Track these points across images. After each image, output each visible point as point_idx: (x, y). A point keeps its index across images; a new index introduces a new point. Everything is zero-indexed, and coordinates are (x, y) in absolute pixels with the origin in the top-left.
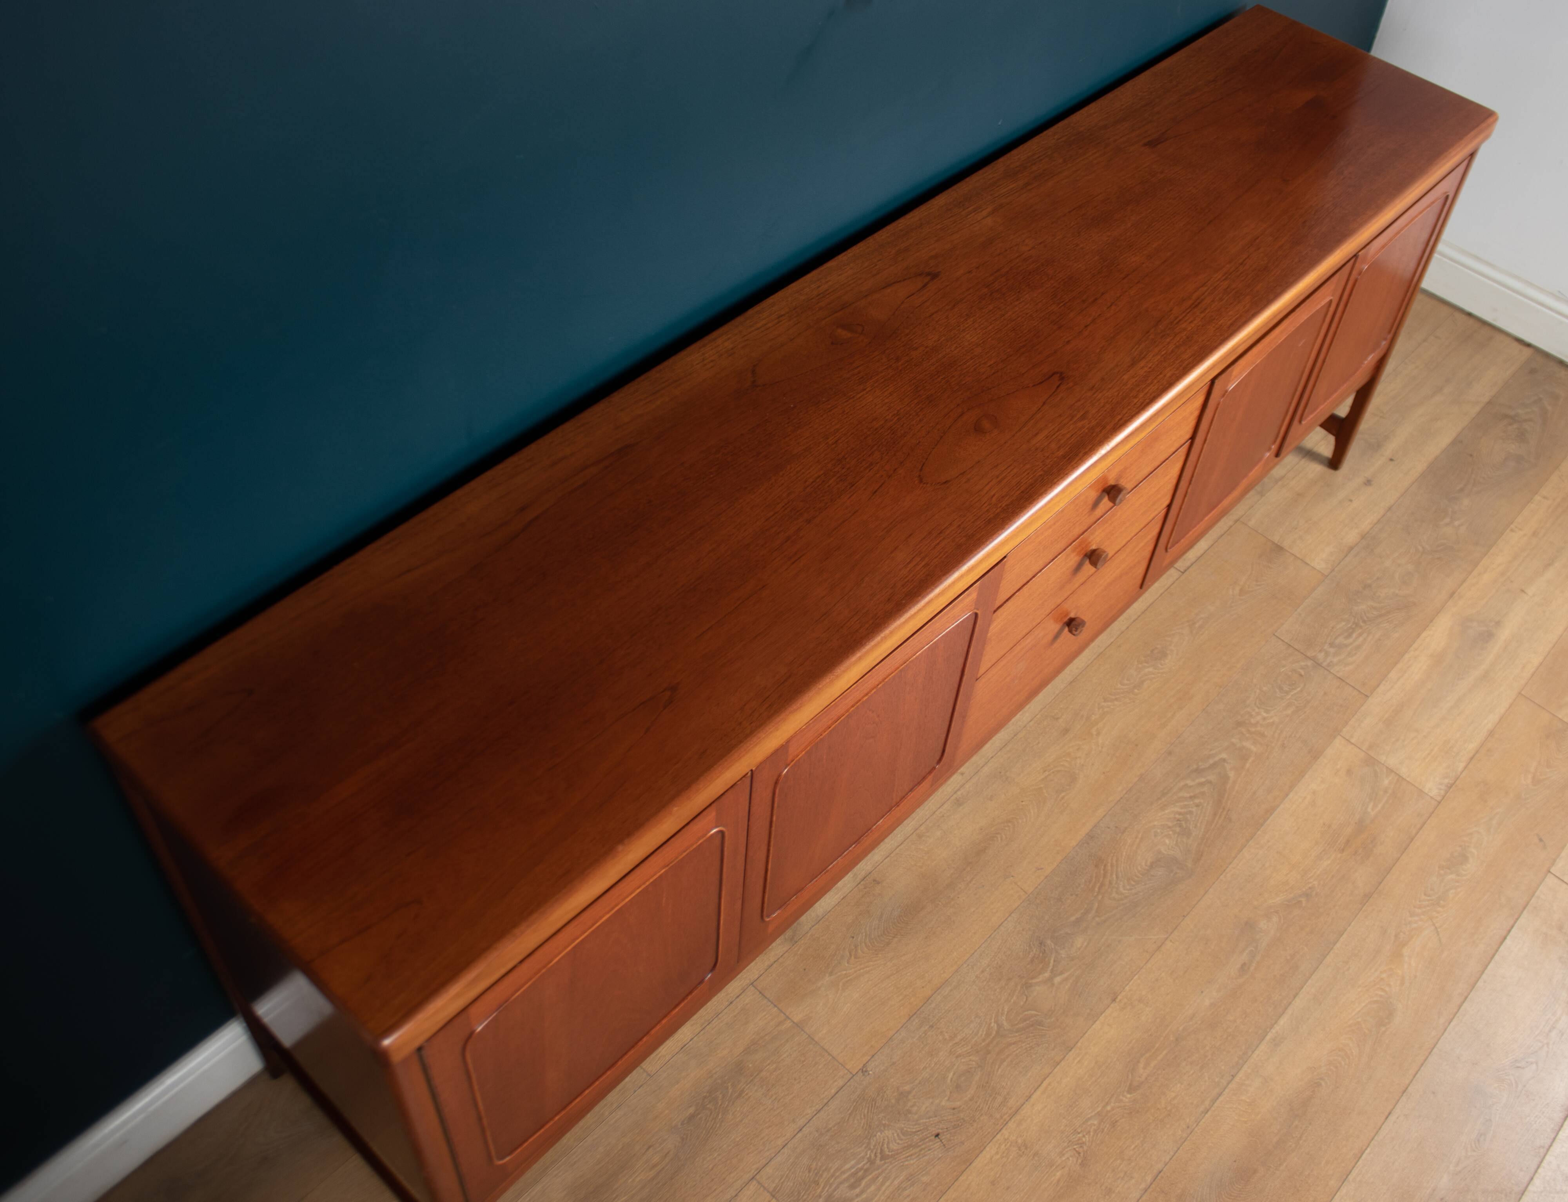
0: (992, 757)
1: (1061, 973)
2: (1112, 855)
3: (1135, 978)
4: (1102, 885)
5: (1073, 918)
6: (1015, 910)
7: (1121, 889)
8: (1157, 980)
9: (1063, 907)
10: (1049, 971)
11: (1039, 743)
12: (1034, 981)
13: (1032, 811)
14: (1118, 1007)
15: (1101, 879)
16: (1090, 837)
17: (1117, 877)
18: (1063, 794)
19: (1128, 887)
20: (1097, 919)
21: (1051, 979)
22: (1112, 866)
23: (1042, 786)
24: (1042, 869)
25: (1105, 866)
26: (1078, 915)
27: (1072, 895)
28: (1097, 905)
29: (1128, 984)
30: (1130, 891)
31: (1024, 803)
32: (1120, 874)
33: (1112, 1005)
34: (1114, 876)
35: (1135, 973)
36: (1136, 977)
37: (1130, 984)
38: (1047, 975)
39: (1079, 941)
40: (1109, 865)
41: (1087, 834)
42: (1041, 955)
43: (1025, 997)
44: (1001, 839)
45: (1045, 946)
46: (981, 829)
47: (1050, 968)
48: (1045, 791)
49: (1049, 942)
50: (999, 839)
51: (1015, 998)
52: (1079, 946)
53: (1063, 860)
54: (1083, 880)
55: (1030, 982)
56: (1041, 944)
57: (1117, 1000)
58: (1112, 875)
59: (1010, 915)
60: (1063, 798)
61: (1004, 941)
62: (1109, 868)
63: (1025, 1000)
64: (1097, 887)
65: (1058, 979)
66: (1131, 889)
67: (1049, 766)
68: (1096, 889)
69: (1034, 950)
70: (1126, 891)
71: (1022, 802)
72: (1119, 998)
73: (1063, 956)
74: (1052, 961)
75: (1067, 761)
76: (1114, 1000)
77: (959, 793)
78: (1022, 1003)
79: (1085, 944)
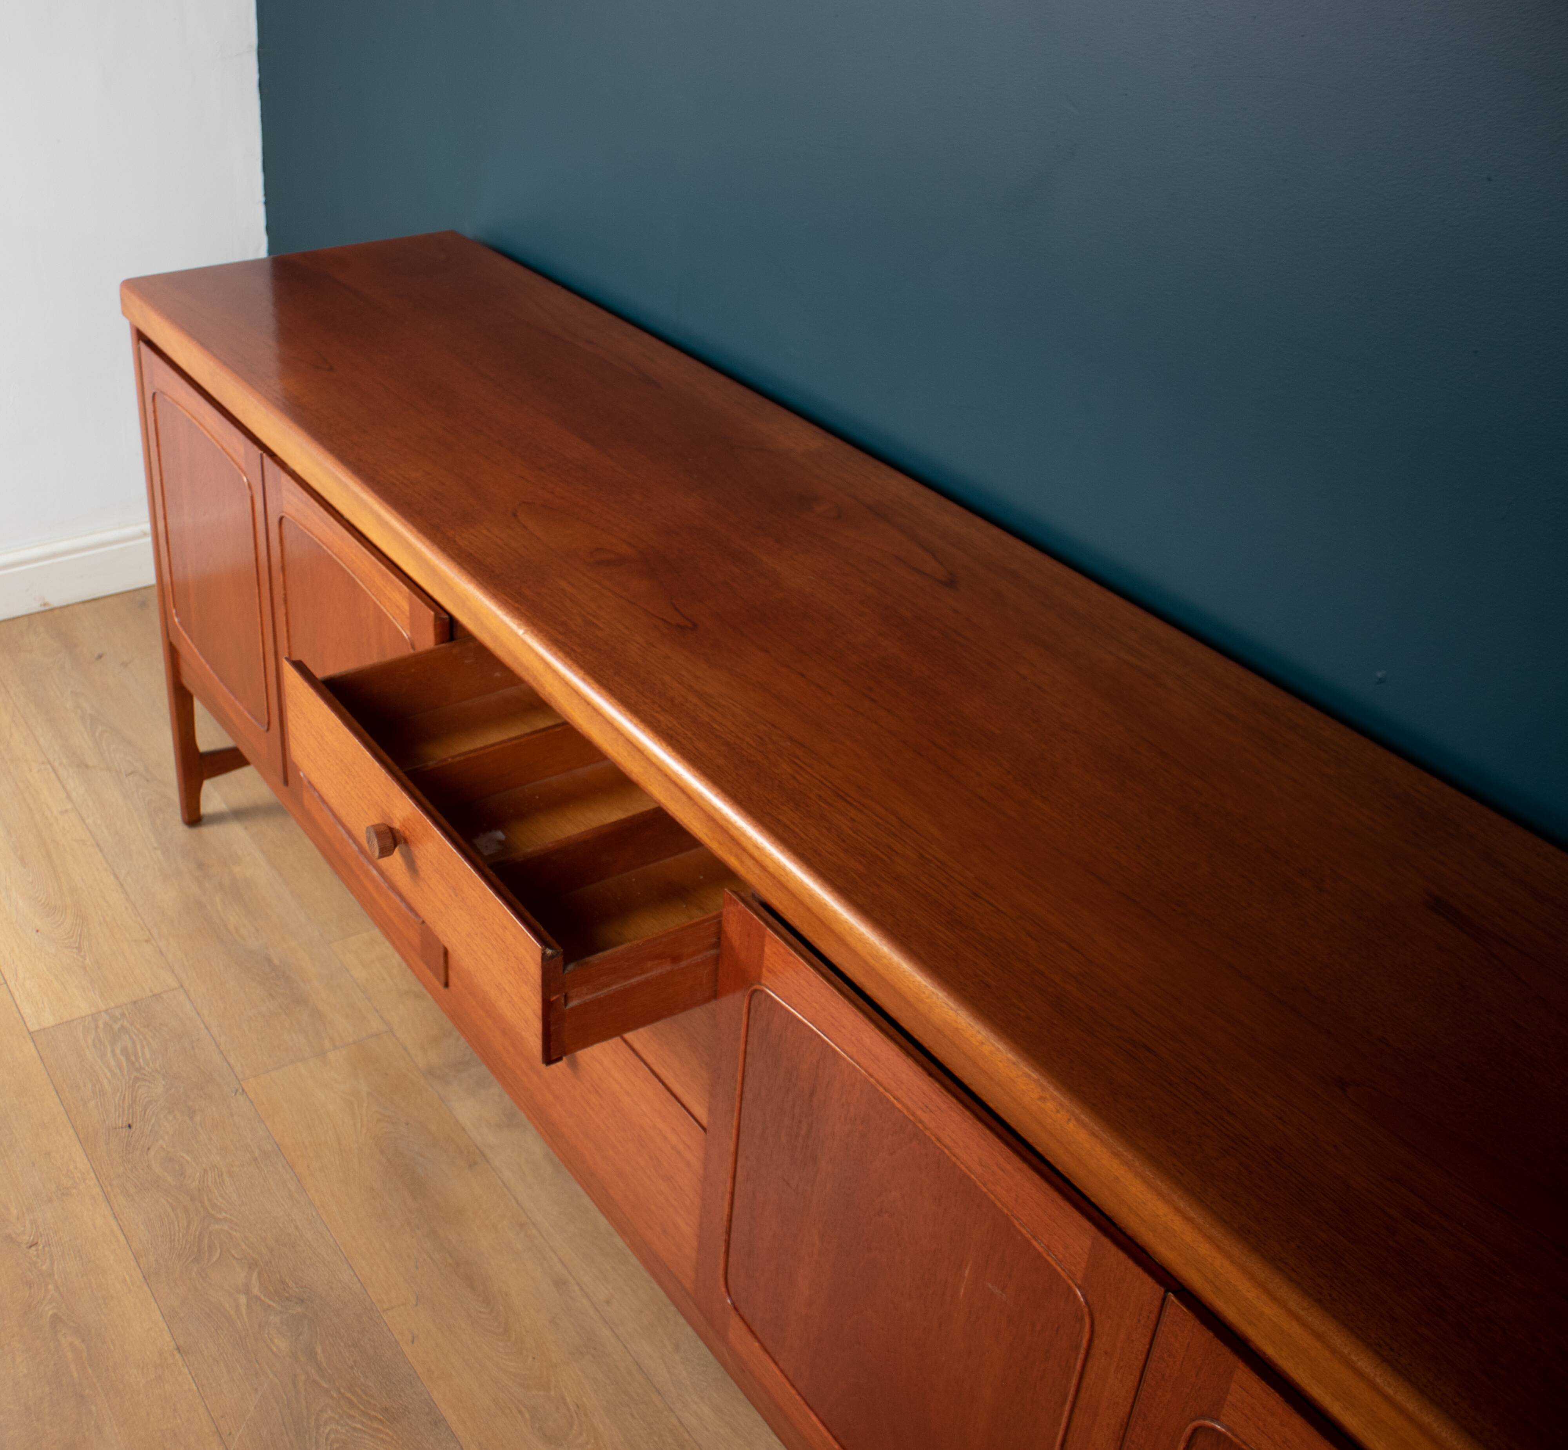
0: (626, 1348)
1: (249, 1306)
2: (395, 1438)
3: (194, 1385)
4: (351, 1404)
5: (319, 1349)
6: (365, 1290)
7: (334, 1426)
8: (175, 1410)
9: (342, 1344)
10: (259, 1294)
11: (633, 1416)
12: (255, 1275)
13: (512, 1364)
14: (166, 1349)
15: (362, 1407)
16: (438, 1422)
17: (355, 1429)
18: (527, 1415)
19: (332, 1436)
20: (303, 1377)
21: (247, 1291)
22: (378, 1430)
23: (552, 1393)
24: (413, 1342)
25: (381, 1421)
26: (320, 1356)
27: (355, 1361)
28: (325, 1385)
29: (190, 1373)
30: (325, 1436)
31: (531, 1359)
32: (359, 1435)
33: (173, 1343)
34: (359, 1426)
35: (200, 1389)
36: (194, 1387)
37: (189, 1377)
38: (256, 1291)
39: (281, 1344)
40: (381, 1427)
41: (444, 1419)
42: (287, 1295)
43: (239, 1257)
44: (480, 1312)
45: (297, 1303)
46: (507, 1295)
47: (262, 1297)
48: (542, 1393)
49: (299, 1309)
50: (483, 1310)
51: (244, 1247)
52: (276, 1341)
53: (415, 1372)
54: (371, 1384)
55: (257, 1270)
56: (302, 1301)
57: (176, 1352)
58: (363, 1424)
59: (359, 1280)
60: (520, 1412)
61: (326, 1262)
62: (375, 1425)
63: (236, 1256)
64: (353, 1398)
65: (243, 1299)
66: (327, 1439)
67: (586, 1415)
68: (349, 1395)
69: (297, 1290)
70: (327, 1431)
71: (534, 1358)
72: (178, 1356)
73: (271, 1318)
74: (271, 1303)
75: (587, 1443)
76: (178, 1349)
77: (576, 1288)
78: (233, 1252)
79: (275, 1349)
